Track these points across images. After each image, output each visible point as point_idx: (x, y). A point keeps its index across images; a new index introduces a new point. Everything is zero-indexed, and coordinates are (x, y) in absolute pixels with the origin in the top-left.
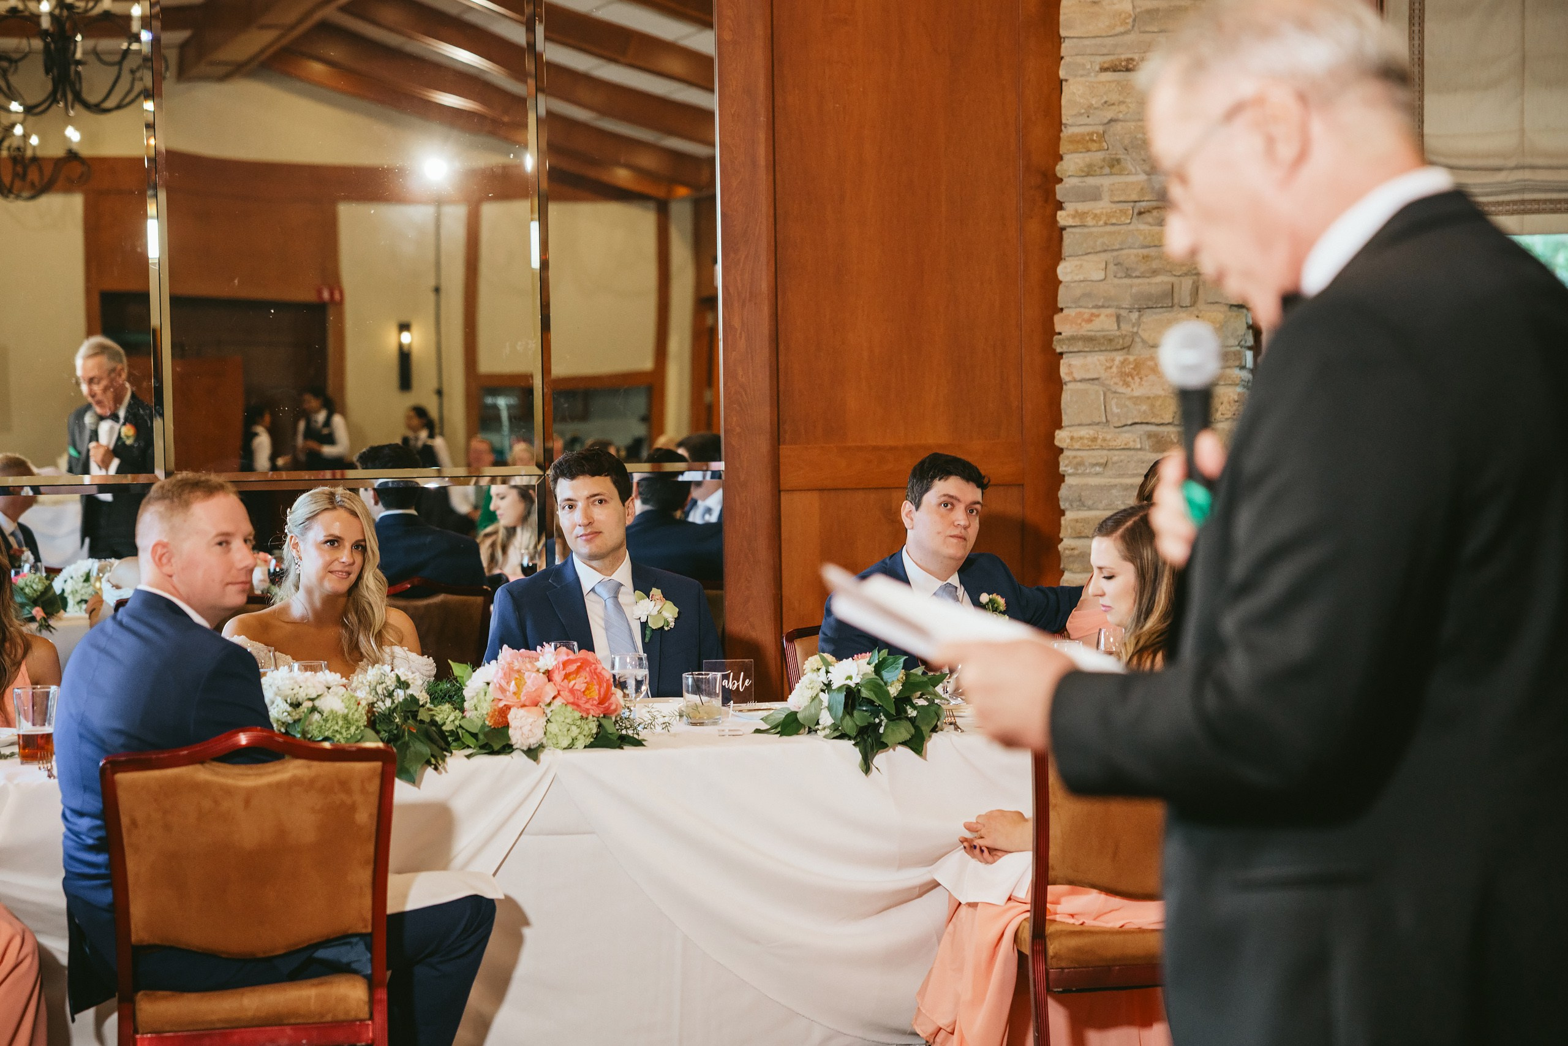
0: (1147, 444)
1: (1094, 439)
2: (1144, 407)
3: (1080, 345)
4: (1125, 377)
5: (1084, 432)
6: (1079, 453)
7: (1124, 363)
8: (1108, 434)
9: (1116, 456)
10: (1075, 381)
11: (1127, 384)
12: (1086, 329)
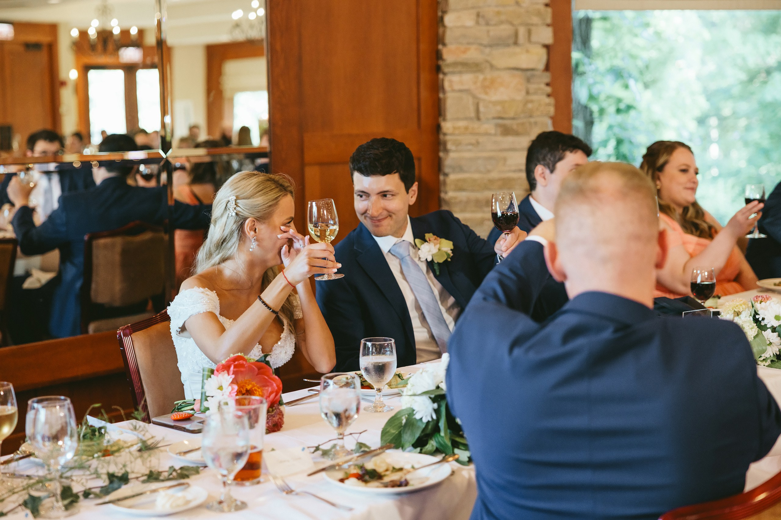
0: (499, 130)
1: (466, 128)
2: (499, 108)
3: (459, 68)
4: (486, 88)
5: (462, 124)
6: (459, 138)
7: (485, 79)
8: (475, 125)
9: (481, 139)
10: (453, 91)
11: (486, 93)
12: (463, 57)
